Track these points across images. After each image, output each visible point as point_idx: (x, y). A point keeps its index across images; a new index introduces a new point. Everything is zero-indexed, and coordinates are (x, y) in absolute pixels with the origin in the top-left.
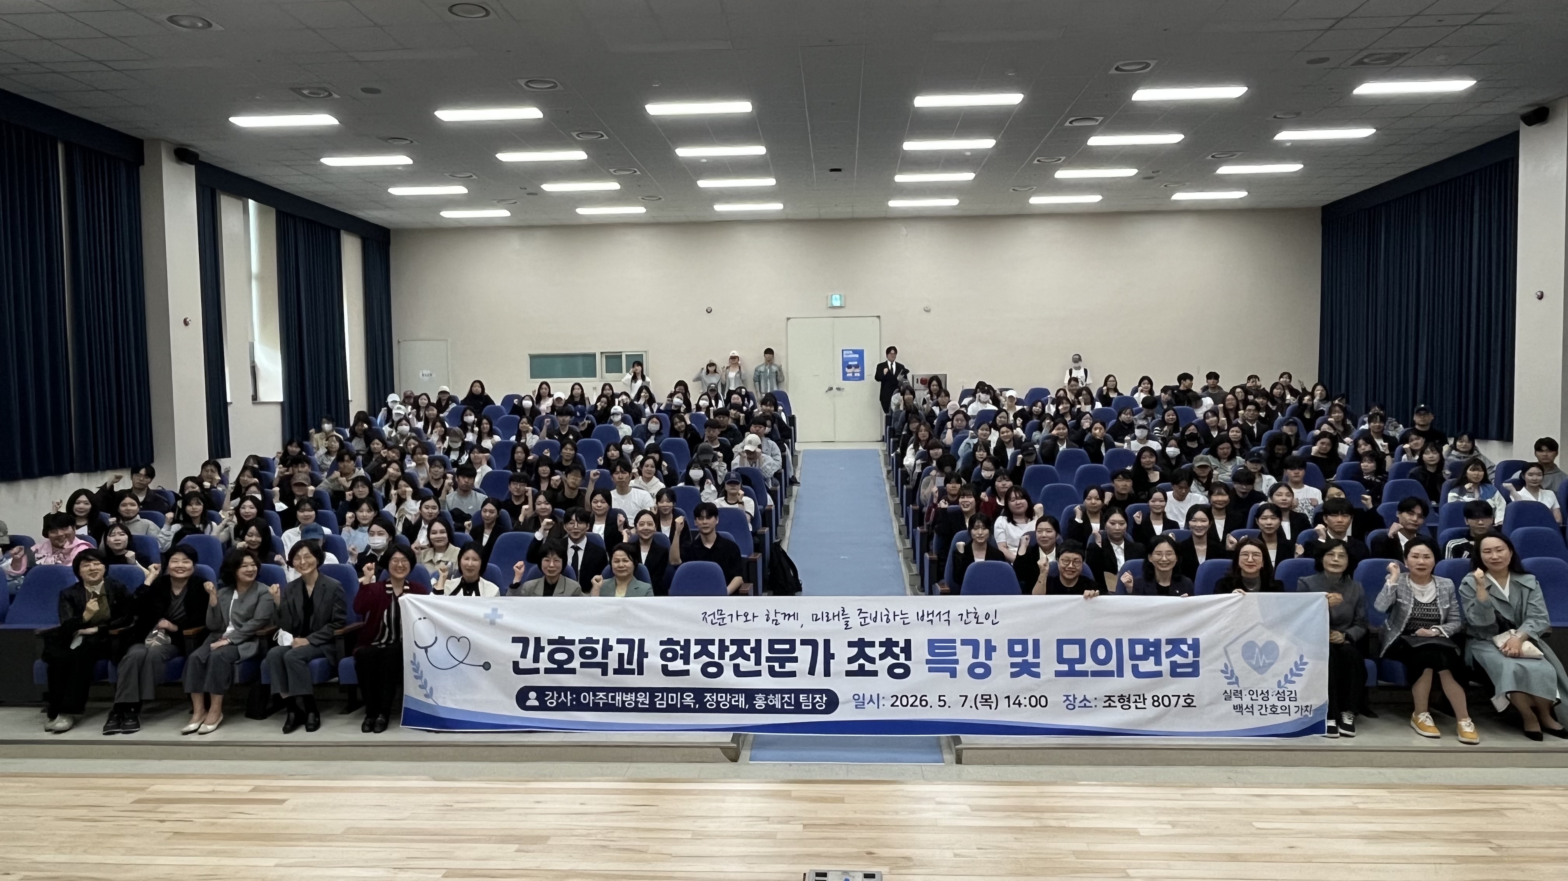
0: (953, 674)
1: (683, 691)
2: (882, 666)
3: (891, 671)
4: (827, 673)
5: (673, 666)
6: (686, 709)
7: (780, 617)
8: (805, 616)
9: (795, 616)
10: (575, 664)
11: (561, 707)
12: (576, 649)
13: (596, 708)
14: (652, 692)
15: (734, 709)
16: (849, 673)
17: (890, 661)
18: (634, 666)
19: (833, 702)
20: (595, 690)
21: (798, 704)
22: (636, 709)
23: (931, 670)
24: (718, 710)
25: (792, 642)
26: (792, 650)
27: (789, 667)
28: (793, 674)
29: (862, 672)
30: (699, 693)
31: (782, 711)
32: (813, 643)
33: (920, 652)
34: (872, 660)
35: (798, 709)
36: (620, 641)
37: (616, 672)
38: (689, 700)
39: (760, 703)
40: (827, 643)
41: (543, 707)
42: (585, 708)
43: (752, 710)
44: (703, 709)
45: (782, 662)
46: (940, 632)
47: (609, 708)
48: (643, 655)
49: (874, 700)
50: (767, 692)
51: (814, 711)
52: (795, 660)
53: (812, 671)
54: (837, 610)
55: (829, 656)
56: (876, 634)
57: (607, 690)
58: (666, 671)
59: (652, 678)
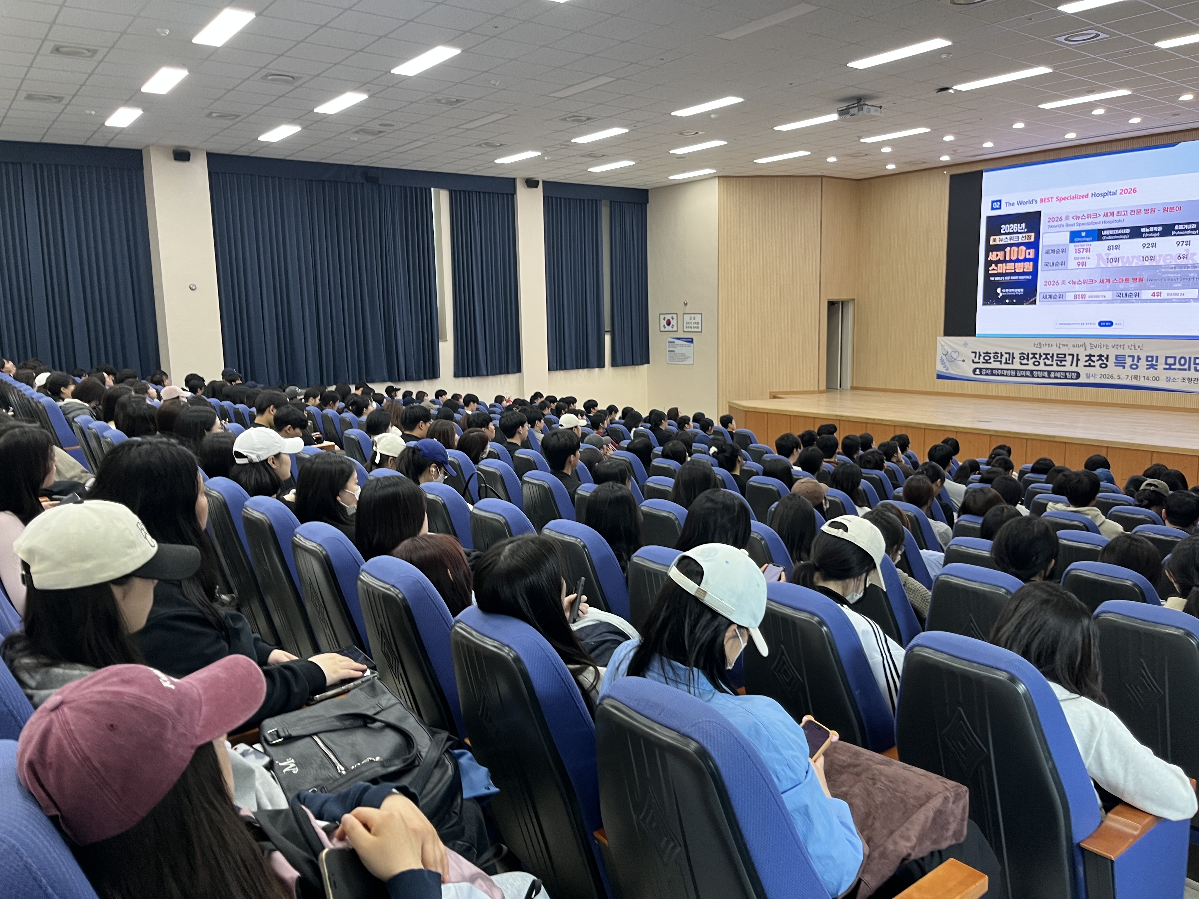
0: (1124, 367)
1: (1026, 370)
2: (1097, 364)
3: (1100, 366)
4: (1077, 365)
5: (1023, 362)
6: (1027, 376)
7: (1061, 346)
8: (1070, 345)
9: (1067, 345)
10: (991, 361)
11: (987, 374)
12: (992, 355)
13: (998, 375)
14: (1016, 370)
15: (1043, 377)
16: (1085, 366)
17: (1100, 362)
18: (1011, 362)
19: (1078, 376)
20: (998, 369)
21: (1066, 376)
22: (1011, 376)
23: (1116, 366)
24: (1038, 377)
25: (1065, 355)
26: (1065, 357)
27: (1063, 363)
28: (1064, 366)
29: (1090, 366)
30: (1032, 371)
31: (1060, 378)
32: (1073, 355)
33: (1112, 359)
34: (1094, 362)
35: (1066, 378)
36: (1006, 353)
37: (1005, 363)
38: (1028, 373)
39: (1052, 375)
40: (1078, 355)
41: (981, 374)
42: (994, 375)
43: (1050, 377)
44: (1033, 377)
45: (1061, 361)
46: (1120, 352)
47: (1002, 375)
48: (1013, 358)
49: (1094, 376)
50: (1055, 372)
51: (1072, 379)
52: (1065, 361)
53: (1071, 365)
54: (1082, 343)
55: (1078, 360)
56: (1096, 352)
57: (1001, 369)
58: (1021, 364)
59: (1017, 366)
